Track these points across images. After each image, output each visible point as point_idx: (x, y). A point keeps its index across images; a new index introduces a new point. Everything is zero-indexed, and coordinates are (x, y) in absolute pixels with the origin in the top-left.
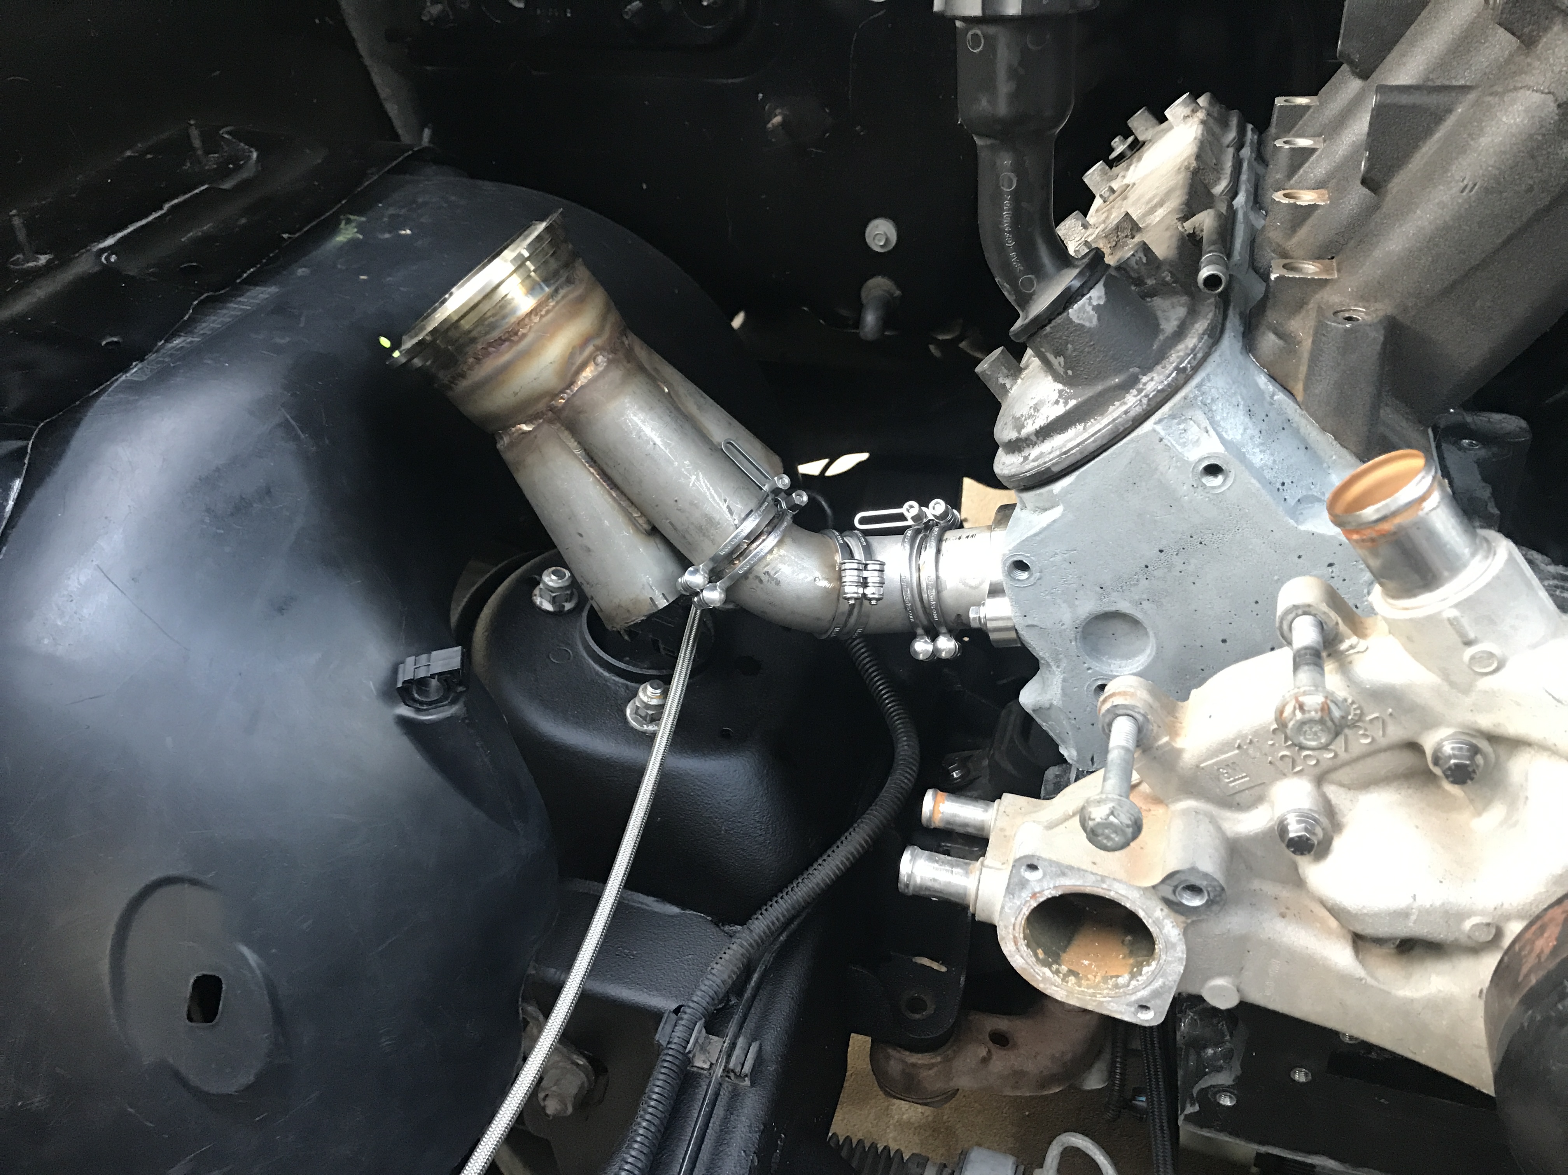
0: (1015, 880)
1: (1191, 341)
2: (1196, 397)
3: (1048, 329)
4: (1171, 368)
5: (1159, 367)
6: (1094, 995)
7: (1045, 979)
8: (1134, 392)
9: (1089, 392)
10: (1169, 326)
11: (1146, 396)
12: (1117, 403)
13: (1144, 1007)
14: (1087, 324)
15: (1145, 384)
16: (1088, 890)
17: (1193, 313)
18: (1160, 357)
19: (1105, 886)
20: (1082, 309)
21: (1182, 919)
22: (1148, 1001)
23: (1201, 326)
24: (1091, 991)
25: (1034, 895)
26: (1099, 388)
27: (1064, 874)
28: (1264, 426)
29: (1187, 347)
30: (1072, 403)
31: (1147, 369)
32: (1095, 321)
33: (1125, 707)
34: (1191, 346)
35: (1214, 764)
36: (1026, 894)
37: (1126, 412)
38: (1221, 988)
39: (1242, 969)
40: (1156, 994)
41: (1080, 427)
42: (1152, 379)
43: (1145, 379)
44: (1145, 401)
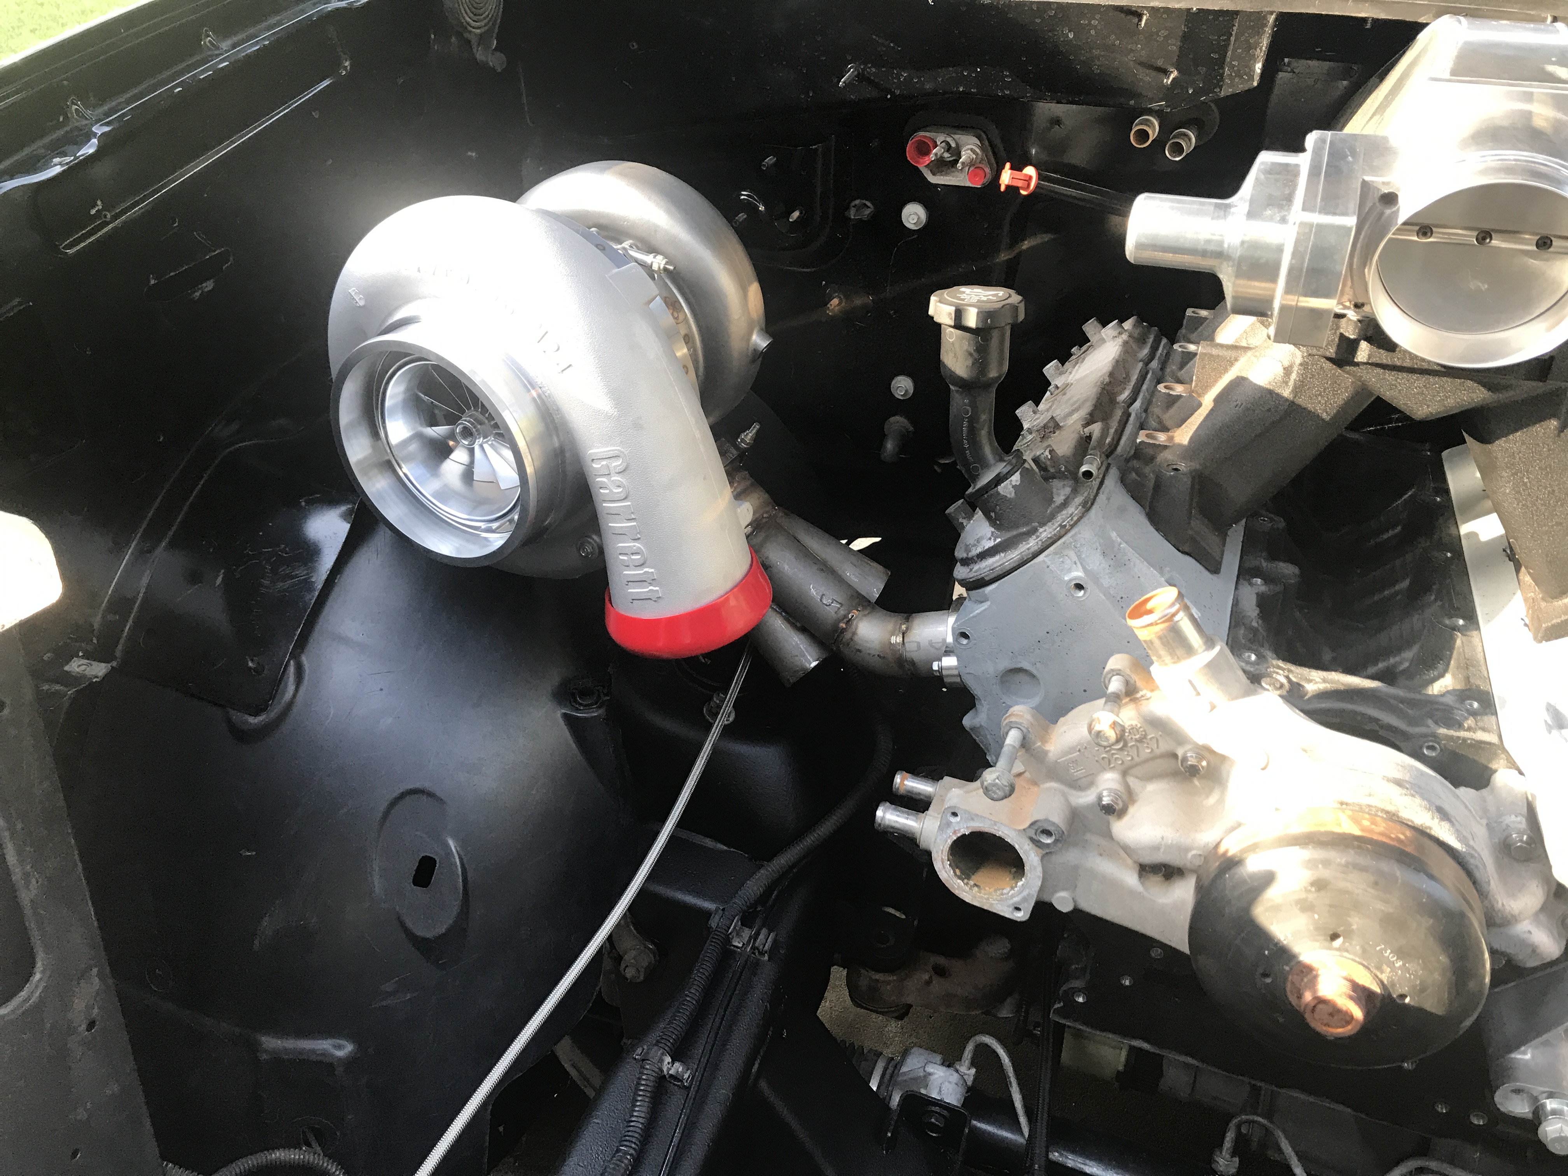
0: (944, 821)
1: (1071, 510)
2: (1071, 543)
3: (986, 496)
4: (1057, 525)
5: (1050, 524)
6: (988, 899)
7: (959, 887)
8: (1034, 537)
9: (1008, 535)
10: (1059, 499)
11: (1040, 540)
12: (1024, 543)
13: (1018, 909)
14: (1008, 496)
15: (1041, 533)
16: (987, 830)
17: (1075, 491)
18: (1052, 517)
19: (996, 828)
20: (1005, 487)
21: (1040, 851)
22: (1020, 904)
23: (1079, 500)
24: (986, 896)
25: (955, 832)
26: (1015, 533)
27: (972, 819)
28: (1112, 563)
29: (1067, 513)
30: (999, 540)
31: (1042, 524)
32: (1013, 495)
33: (1016, 723)
34: (1070, 512)
35: (1066, 760)
36: (950, 832)
37: (1028, 549)
38: (1064, 898)
39: (1076, 887)
40: (1025, 900)
41: (1002, 555)
42: (1045, 531)
43: (1041, 530)
44: (1040, 543)
